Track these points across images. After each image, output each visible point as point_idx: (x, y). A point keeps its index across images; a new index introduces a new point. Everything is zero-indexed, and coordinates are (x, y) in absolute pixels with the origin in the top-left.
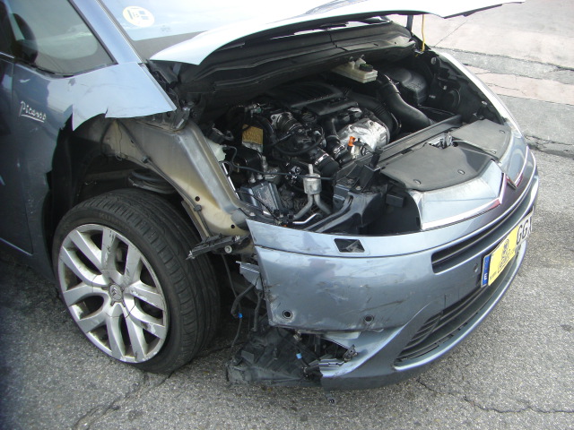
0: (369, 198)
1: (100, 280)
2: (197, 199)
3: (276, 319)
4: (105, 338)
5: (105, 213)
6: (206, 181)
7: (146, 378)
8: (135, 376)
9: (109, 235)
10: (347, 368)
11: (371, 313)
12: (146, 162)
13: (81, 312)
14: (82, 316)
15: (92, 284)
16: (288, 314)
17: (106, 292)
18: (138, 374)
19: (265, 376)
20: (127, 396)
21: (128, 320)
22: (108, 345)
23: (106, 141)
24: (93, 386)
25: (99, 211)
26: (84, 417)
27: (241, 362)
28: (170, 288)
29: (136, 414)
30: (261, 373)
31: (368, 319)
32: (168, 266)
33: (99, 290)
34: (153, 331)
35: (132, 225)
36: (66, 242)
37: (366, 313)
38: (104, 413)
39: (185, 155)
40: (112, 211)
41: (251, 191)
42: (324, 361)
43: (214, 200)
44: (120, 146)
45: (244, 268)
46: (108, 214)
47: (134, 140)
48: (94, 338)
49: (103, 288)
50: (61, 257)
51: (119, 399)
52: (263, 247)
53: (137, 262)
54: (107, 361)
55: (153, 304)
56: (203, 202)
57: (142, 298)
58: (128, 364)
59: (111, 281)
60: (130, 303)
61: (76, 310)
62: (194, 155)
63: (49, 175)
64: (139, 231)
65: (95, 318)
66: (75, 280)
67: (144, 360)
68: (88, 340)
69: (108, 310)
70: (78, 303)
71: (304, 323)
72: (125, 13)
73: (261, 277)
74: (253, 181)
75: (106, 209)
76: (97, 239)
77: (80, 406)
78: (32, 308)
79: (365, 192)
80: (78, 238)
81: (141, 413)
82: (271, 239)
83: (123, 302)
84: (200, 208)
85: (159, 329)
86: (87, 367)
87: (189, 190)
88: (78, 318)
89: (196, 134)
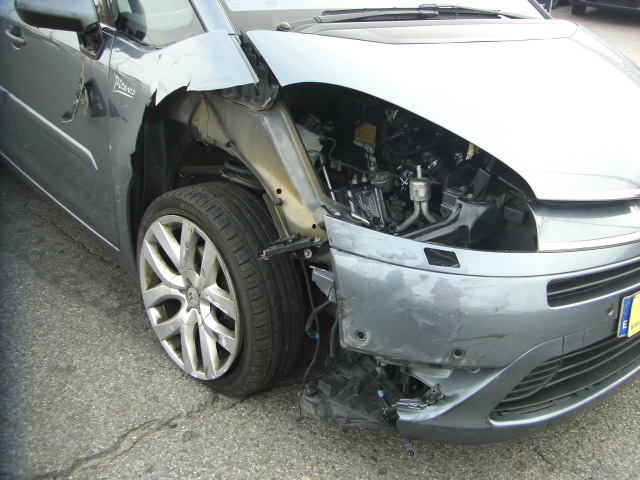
0: (481, 210)
1: (179, 281)
2: (279, 191)
3: (348, 340)
4: (179, 349)
5: (186, 203)
6: (289, 171)
7: (215, 399)
8: (204, 394)
9: (188, 228)
10: (430, 413)
11: (462, 346)
12: (228, 145)
13: (159, 316)
14: (160, 321)
15: (170, 285)
16: (361, 335)
17: (184, 296)
18: (207, 393)
19: (341, 413)
20: (189, 415)
22: (181, 357)
23: (195, 123)
24: (155, 398)
25: (181, 201)
26: (134, 429)
27: (316, 393)
28: (243, 293)
29: (192, 436)
30: (338, 409)
31: (458, 352)
32: (243, 268)
33: (176, 292)
34: (224, 344)
35: (211, 217)
36: (148, 235)
37: (455, 345)
38: (158, 429)
39: (268, 138)
40: (192, 202)
41: (350, 194)
42: (403, 402)
43: (296, 194)
44: (208, 129)
45: (318, 274)
46: (189, 204)
47: (220, 121)
48: (169, 347)
50: (143, 251)
51: (179, 416)
52: (340, 250)
53: (213, 261)
54: (179, 374)
55: (225, 311)
56: (285, 195)
57: (215, 304)
58: (199, 380)
59: (189, 284)
60: (205, 309)
61: (154, 314)
62: (280, 140)
63: (133, 157)
64: (217, 225)
65: (170, 325)
66: (155, 280)
67: (214, 377)
68: (162, 349)
69: (184, 316)
70: (157, 305)
71: (379, 348)
73: (335, 286)
74: (355, 182)
75: (187, 199)
76: (177, 232)
77: (135, 417)
78: (118, 311)
79: (477, 201)
80: (159, 229)
81: (198, 435)
82: (349, 242)
83: (198, 307)
84: (281, 203)
85: (230, 342)
86: (156, 378)
87: (271, 180)
88: (154, 321)
89: (285, 116)
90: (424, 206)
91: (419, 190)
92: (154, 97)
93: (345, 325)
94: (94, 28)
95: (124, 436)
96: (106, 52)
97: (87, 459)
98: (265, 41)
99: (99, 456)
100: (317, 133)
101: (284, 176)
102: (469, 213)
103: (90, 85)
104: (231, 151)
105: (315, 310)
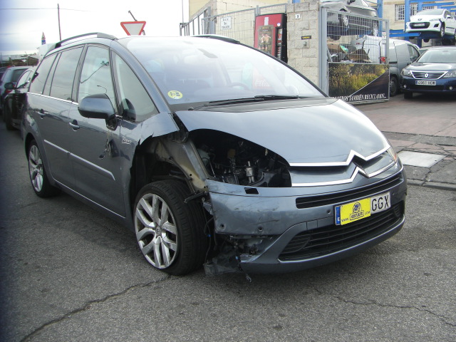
0: (272, 175)
1: (152, 225)
2: (191, 175)
3: (218, 229)
4: (153, 258)
6: (194, 166)
8: (164, 275)
9: (155, 198)
11: (262, 225)
12: (170, 159)
13: (144, 244)
14: (144, 246)
15: (149, 227)
16: (223, 226)
17: (154, 231)
18: (166, 275)
19: (221, 270)
20: (157, 282)
21: (162, 243)
22: (154, 261)
23: (157, 152)
24: (142, 277)
26: (132, 287)
28: (179, 222)
29: (158, 288)
31: (261, 229)
32: (178, 211)
33: (151, 230)
34: (172, 248)
36: (138, 205)
37: (260, 225)
38: (143, 286)
39: (186, 154)
42: (242, 255)
43: (198, 175)
44: (162, 154)
45: (205, 204)
46: (156, 187)
47: (166, 149)
48: (148, 258)
49: (153, 229)
50: (136, 214)
51: (153, 282)
52: (213, 192)
53: (166, 210)
54: (153, 269)
55: (172, 232)
56: (194, 176)
57: (168, 230)
58: (162, 270)
59: (157, 225)
60: (164, 235)
61: (141, 243)
62: (190, 154)
64: (167, 194)
65: (149, 246)
66: (142, 226)
67: (168, 266)
68: (146, 259)
69: (155, 240)
70: (143, 239)
71: (230, 230)
72: (169, 94)
73: (212, 208)
74: (225, 172)
76: (150, 202)
77: (132, 283)
78: (125, 250)
79: (270, 172)
80: (143, 202)
81: (160, 288)
82: (216, 188)
83: (161, 235)
84: (191, 179)
85: (174, 246)
86: (143, 271)
87: (188, 171)
88: (142, 247)
89: (192, 145)
90: (253, 178)
91: (250, 171)
92: (139, 142)
93: (217, 223)
94: (113, 117)
95: (128, 289)
96: (118, 127)
97: (112, 296)
98: (184, 115)
99: (117, 295)
100: (207, 152)
101: (193, 169)
102: (267, 176)
103: (112, 142)
104: (171, 161)
105: (207, 222)
